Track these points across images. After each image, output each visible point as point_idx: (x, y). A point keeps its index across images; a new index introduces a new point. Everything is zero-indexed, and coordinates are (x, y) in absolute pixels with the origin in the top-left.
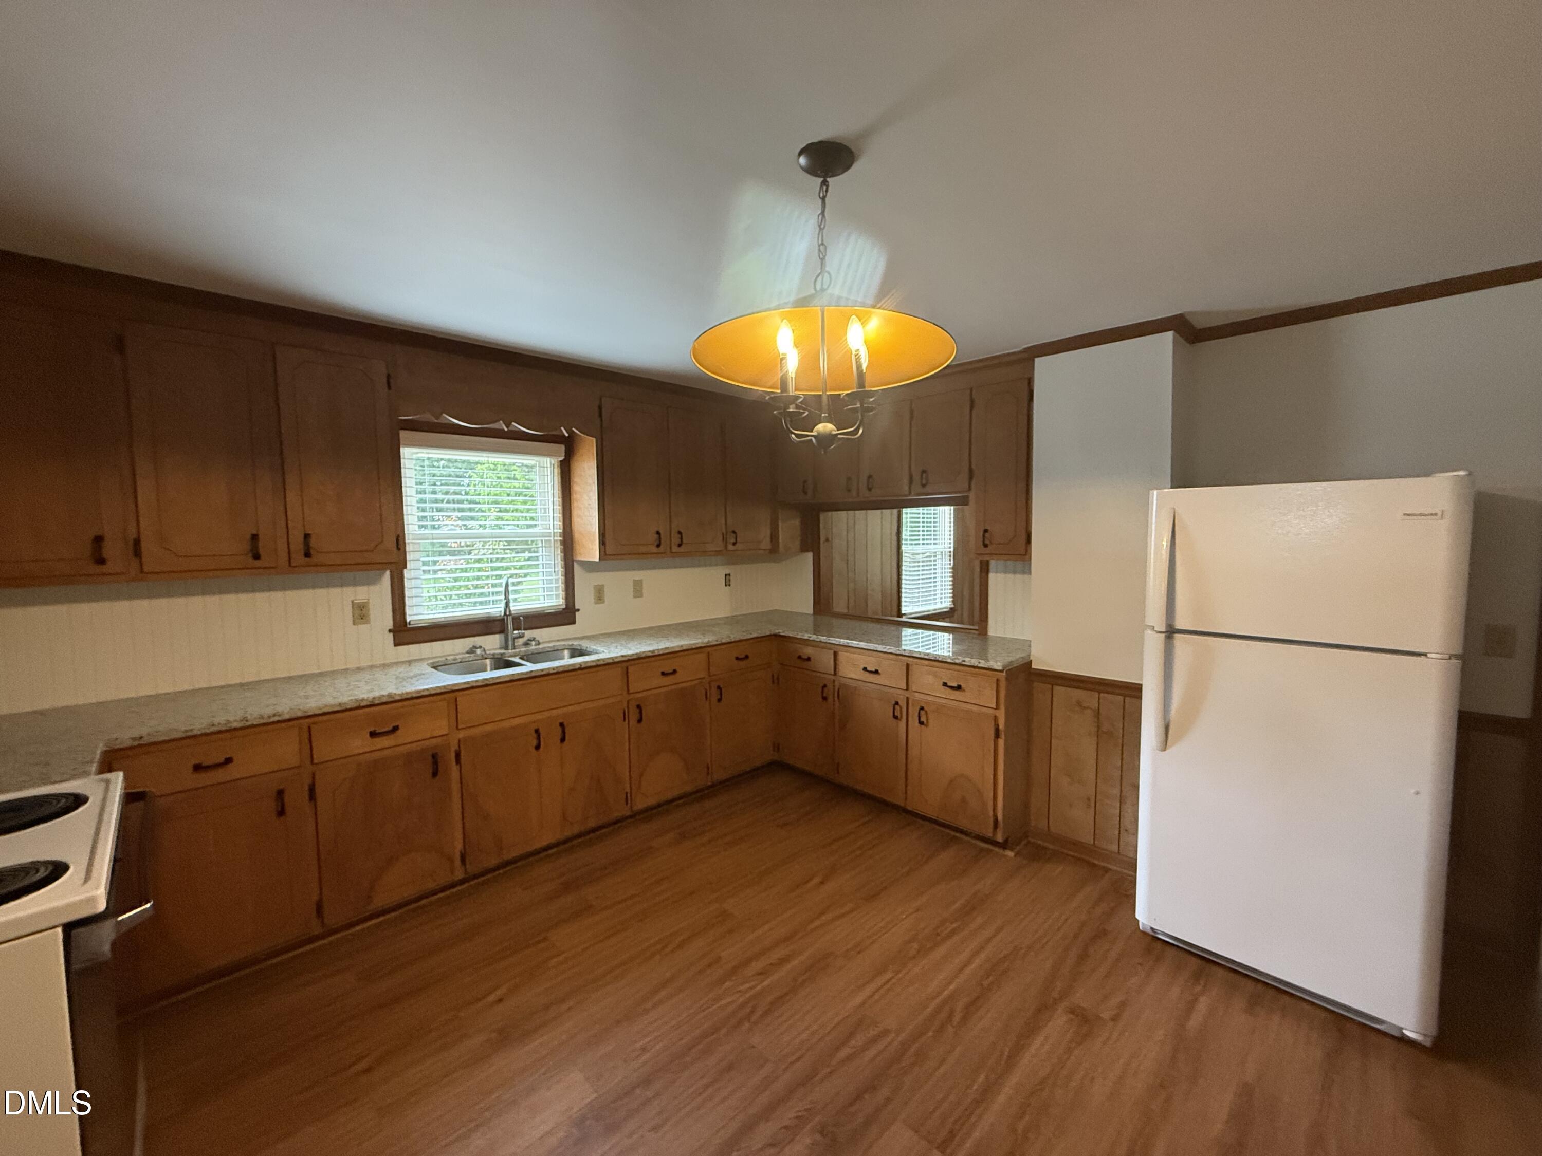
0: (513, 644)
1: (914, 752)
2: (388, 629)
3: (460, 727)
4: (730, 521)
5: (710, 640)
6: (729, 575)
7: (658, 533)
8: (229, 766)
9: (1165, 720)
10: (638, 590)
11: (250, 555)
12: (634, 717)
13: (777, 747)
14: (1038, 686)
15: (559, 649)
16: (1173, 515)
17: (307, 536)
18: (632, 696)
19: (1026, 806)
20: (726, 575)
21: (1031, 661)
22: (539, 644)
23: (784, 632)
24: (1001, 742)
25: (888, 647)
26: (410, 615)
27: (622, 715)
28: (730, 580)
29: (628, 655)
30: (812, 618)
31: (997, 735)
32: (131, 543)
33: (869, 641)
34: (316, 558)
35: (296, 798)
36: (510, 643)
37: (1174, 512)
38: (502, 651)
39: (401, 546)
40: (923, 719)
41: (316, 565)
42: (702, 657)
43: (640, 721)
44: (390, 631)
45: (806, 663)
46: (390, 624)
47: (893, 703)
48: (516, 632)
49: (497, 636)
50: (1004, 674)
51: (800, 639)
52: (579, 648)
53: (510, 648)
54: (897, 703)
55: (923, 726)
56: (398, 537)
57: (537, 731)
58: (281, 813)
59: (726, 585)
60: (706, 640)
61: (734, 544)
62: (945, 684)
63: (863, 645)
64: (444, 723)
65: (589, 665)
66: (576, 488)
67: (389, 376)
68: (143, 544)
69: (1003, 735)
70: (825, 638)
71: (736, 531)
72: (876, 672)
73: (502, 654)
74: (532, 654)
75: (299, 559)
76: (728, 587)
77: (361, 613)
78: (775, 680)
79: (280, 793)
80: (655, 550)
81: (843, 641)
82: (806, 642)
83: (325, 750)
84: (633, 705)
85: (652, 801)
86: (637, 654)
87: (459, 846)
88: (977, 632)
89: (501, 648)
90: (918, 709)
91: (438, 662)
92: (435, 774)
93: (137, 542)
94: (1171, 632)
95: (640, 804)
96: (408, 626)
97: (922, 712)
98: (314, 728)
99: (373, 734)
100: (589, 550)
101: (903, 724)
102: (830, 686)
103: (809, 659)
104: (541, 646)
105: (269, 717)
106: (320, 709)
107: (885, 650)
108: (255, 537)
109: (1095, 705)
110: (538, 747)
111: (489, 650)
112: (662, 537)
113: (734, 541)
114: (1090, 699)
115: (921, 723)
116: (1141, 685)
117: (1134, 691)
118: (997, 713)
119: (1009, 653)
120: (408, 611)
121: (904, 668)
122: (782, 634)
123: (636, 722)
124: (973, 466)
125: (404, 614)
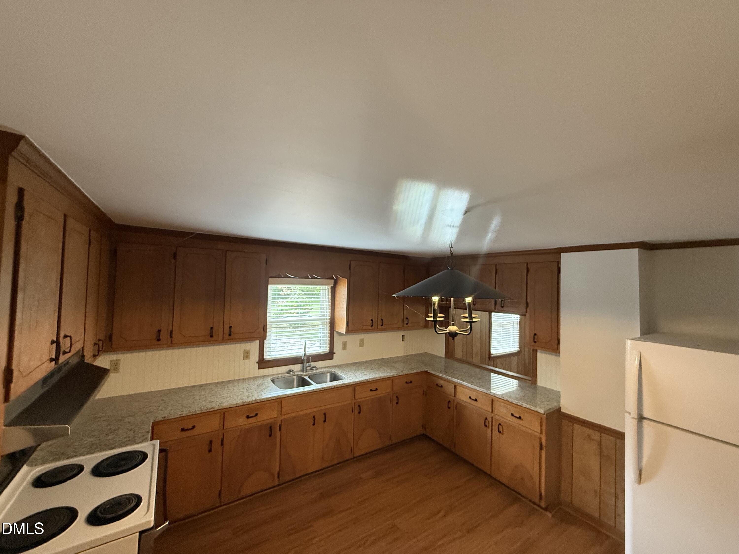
0: (306, 370)
1: (495, 446)
2: (256, 362)
3: (282, 414)
4: (405, 313)
5: (394, 374)
6: (404, 336)
7: (372, 320)
8: (194, 429)
9: (639, 466)
10: (362, 343)
11: (210, 336)
12: (356, 412)
13: (424, 427)
14: (565, 422)
15: (326, 372)
16: (640, 355)
17: (230, 327)
18: (356, 401)
19: (559, 488)
20: (402, 336)
21: (561, 408)
22: (317, 369)
23: (430, 370)
24: (544, 452)
25: (482, 389)
26: (265, 356)
27: (351, 410)
28: (404, 338)
29: (356, 382)
30: (443, 360)
31: (541, 448)
32: (169, 332)
33: (472, 383)
34: (233, 336)
35: (216, 445)
36: (305, 369)
37: (641, 354)
38: (301, 373)
39: (265, 330)
40: (501, 430)
41: (232, 339)
42: (390, 382)
43: (359, 413)
44: (257, 363)
45: (440, 388)
46: (257, 360)
47: (485, 418)
48: (307, 364)
49: (300, 365)
50: (545, 416)
51: (438, 376)
52: (334, 373)
53: (305, 372)
54: (486, 419)
55: (500, 434)
56: (264, 326)
57: (314, 417)
58: (210, 451)
59: (402, 341)
60: (392, 374)
61: (407, 324)
62: (512, 415)
63: (469, 385)
64: (275, 412)
65: (338, 386)
66: (337, 299)
67: (266, 260)
68: (174, 333)
69: (544, 448)
70: (450, 378)
71: (408, 318)
72: (476, 400)
73: (301, 375)
74: (314, 375)
75: (227, 336)
76: (403, 341)
77: (247, 355)
78: (425, 393)
79: (211, 442)
80: (370, 328)
81: (459, 381)
82: (441, 378)
83: (229, 424)
84: (357, 405)
85: (363, 452)
86: (360, 381)
87: (277, 469)
88: (531, 382)
89: (300, 371)
90: (498, 424)
91: (275, 378)
92: (270, 435)
93: (171, 332)
94: (641, 418)
95: (357, 453)
96: (264, 360)
97: (500, 426)
98: (226, 413)
99: (248, 417)
100: (342, 328)
101: (490, 429)
102: (452, 401)
103: (442, 386)
104: (318, 371)
105: (210, 409)
106: (229, 406)
107: (481, 390)
108: (212, 328)
109: (599, 439)
110: (314, 424)
111: (296, 372)
112: (374, 322)
113: (407, 322)
114: (596, 435)
115: (499, 432)
116: (624, 434)
117: (621, 436)
118: (541, 436)
119: (548, 401)
120: (265, 354)
121: (491, 401)
122: (428, 371)
123: (358, 413)
124: (528, 301)
125: (263, 355)
